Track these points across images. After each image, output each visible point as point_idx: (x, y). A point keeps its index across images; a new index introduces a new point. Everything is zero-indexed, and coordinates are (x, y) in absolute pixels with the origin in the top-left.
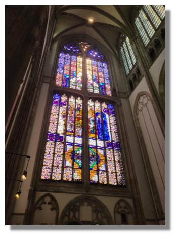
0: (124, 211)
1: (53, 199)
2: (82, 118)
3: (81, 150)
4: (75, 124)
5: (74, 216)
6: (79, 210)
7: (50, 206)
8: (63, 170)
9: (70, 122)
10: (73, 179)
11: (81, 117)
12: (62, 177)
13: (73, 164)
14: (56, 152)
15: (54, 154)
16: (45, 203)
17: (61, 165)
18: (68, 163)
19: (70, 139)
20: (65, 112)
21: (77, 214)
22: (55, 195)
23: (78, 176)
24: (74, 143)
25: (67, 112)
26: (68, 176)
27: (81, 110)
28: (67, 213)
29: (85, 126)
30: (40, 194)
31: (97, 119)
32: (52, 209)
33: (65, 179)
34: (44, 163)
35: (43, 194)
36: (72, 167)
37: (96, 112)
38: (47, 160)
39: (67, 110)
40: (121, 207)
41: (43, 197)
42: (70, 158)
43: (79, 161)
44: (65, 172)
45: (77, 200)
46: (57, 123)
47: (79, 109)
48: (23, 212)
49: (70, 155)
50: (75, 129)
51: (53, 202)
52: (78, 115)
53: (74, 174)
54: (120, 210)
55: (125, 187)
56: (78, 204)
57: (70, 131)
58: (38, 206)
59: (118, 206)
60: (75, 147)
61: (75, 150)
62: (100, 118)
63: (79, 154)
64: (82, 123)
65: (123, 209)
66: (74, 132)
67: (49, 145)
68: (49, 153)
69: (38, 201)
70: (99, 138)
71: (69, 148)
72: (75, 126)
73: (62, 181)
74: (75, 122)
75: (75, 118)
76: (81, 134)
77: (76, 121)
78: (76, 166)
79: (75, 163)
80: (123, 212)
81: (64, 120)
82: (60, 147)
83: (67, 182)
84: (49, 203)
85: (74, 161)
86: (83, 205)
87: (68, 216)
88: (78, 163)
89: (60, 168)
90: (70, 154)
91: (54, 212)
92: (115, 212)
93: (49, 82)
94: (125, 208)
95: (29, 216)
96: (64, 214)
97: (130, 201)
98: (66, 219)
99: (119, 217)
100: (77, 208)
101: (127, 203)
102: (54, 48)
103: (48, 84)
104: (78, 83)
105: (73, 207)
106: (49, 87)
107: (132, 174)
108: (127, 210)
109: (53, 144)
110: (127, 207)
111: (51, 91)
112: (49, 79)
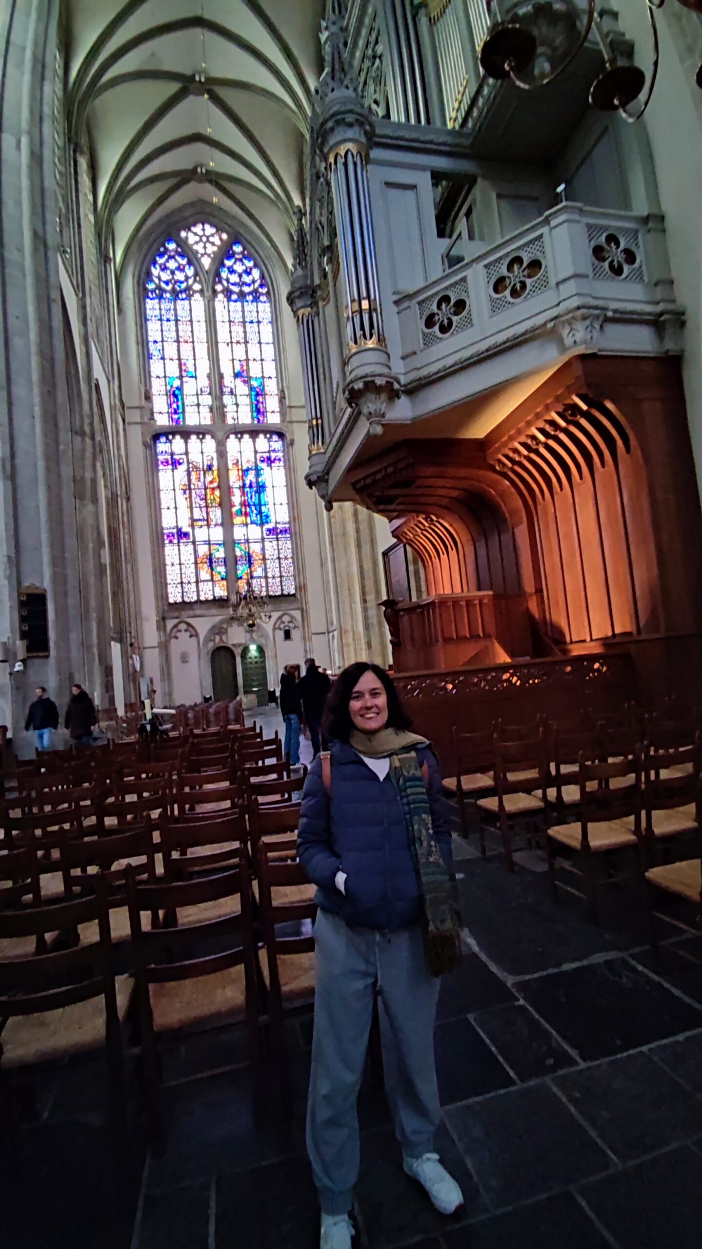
0: (289, 626)
1: (189, 624)
2: (219, 487)
3: (222, 549)
4: (206, 502)
5: (221, 640)
6: (226, 632)
7: (188, 634)
8: (197, 587)
9: (198, 500)
10: (214, 597)
11: (215, 485)
12: (198, 595)
13: (212, 575)
14: (183, 561)
15: (180, 564)
16: (180, 631)
17: (194, 580)
18: (205, 575)
19: (201, 534)
20: (186, 480)
21: (224, 638)
22: (190, 620)
23: (221, 591)
24: (209, 541)
25: (189, 480)
26: (207, 592)
27: (215, 468)
28: (212, 638)
29: (225, 504)
30: (170, 624)
31: (248, 483)
32: (191, 636)
33: (202, 598)
34: (169, 581)
35: (176, 621)
36: (212, 580)
37: (245, 468)
38: (172, 574)
39: (189, 474)
40: (283, 622)
41: (176, 626)
42: (206, 566)
43: (221, 569)
44: (201, 589)
45: (222, 622)
46: (176, 508)
47: (210, 468)
48: (156, 645)
49: (206, 563)
50: (208, 514)
51: (190, 629)
52: (211, 482)
53: (216, 589)
54: (282, 626)
55: (294, 595)
56: (225, 626)
57: (199, 520)
58: (173, 634)
59: (279, 622)
60: (212, 547)
61: (212, 552)
62: (254, 480)
63: (218, 559)
64: (220, 498)
65: (286, 623)
66: (207, 520)
67: (170, 551)
68: (173, 565)
69: (171, 631)
70: (252, 523)
71: (203, 550)
72: (207, 507)
73: (199, 602)
74: (206, 499)
75: (206, 489)
76: (220, 521)
77: (208, 497)
78: (217, 577)
79: (214, 573)
80: (287, 628)
81: (186, 499)
82: (187, 550)
83: (207, 601)
84: (186, 631)
85: (212, 569)
86: (232, 626)
87: (214, 640)
88: (219, 573)
89: (194, 585)
90: (205, 560)
91: (194, 638)
92: (274, 629)
93: (139, 420)
94: (289, 622)
95: (164, 647)
96: (208, 639)
97: (297, 614)
98: (211, 645)
99: (281, 634)
100: (223, 630)
101: (292, 617)
102: (128, 298)
103: (139, 427)
104: (201, 394)
105: (218, 630)
106: (143, 434)
107: (302, 577)
108: (292, 625)
109: (176, 548)
110: (294, 620)
111: (149, 441)
112: (138, 411)
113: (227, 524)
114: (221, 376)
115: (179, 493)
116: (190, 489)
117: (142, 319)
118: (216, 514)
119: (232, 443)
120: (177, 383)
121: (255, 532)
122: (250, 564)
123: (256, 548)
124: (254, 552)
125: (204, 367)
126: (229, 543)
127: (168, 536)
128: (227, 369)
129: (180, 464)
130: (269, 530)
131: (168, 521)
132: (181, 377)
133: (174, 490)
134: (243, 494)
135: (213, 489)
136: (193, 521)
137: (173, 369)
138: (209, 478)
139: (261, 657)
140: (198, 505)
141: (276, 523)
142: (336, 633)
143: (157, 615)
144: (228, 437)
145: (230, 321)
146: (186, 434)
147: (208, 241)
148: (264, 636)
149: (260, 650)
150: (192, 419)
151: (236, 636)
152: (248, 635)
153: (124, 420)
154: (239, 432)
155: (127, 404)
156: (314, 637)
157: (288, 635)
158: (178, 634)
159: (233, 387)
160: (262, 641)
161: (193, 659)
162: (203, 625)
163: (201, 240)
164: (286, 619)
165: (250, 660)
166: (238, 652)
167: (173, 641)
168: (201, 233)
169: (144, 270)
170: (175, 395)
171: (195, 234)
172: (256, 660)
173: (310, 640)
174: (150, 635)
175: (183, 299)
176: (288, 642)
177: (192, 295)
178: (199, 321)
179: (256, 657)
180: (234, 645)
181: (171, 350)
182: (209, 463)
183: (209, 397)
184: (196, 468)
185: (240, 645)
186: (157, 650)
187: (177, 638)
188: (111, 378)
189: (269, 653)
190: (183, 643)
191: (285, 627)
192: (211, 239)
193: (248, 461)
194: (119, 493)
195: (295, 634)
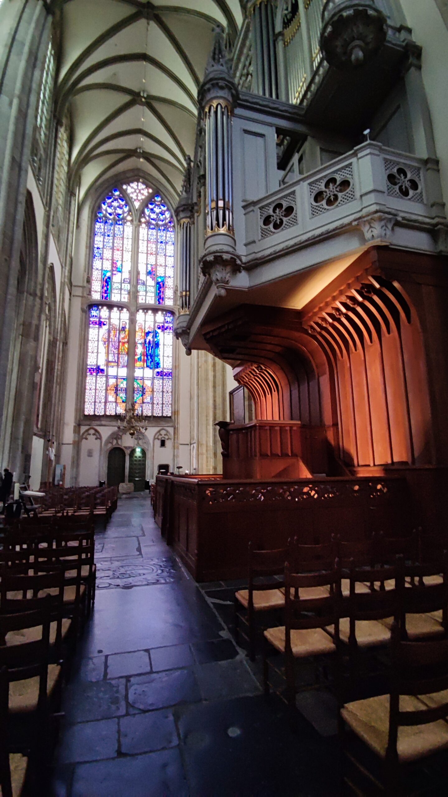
1: (96, 431)
2: (128, 342)
3: (125, 382)
4: (118, 351)
5: (117, 443)
6: (121, 438)
7: (95, 437)
8: (105, 405)
9: (113, 349)
10: (116, 413)
11: (126, 340)
12: (105, 411)
13: (116, 399)
14: (98, 388)
15: (96, 389)
16: (90, 434)
17: (104, 401)
18: (111, 398)
19: (112, 371)
20: (106, 335)
21: (119, 442)
22: (98, 428)
23: (121, 410)
24: (117, 376)
25: (109, 336)
26: (111, 411)
27: (127, 329)
28: (111, 441)
29: (131, 353)
30: (83, 429)
31: (148, 341)
32: (96, 439)
33: (108, 413)
34: (86, 400)
35: (87, 427)
36: (116, 402)
37: (147, 331)
38: (89, 396)
39: (109, 332)
40: (161, 435)
41: (87, 431)
42: (113, 392)
43: (122, 395)
44: (107, 407)
45: (119, 431)
46: (98, 352)
47: (124, 329)
48: (72, 442)
49: (113, 390)
50: (118, 358)
51: (97, 434)
52: (123, 338)
53: (118, 408)
54: (160, 437)
55: (170, 417)
56: (120, 434)
57: (112, 362)
58: (84, 437)
59: (158, 434)
60: (119, 380)
61: (119, 383)
62: (151, 340)
63: (122, 388)
64: (128, 349)
65: (163, 436)
66: (118, 363)
67: (90, 380)
68: (90, 389)
69: (83, 434)
70: (147, 366)
71: (112, 381)
72: (118, 354)
73: (105, 416)
74: (118, 349)
75: (119, 342)
76: (126, 364)
77: (120, 347)
78: (119, 401)
79: (118, 397)
80: (163, 439)
81: (105, 348)
82: (101, 380)
83: (111, 416)
84: (94, 434)
85: (117, 395)
86: (125, 434)
87: (112, 443)
88: (121, 398)
89: (103, 404)
90: (113, 388)
91: (99, 440)
92: (155, 439)
93: (81, 295)
94: (165, 435)
95: (77, 445)
96: (108, 442)
97: (171, 430)
98: (110, 446)
99: (158, 443)
100: (119, 436)
101: (167, 431)
102: (84, 220)
103: (80, 299)
104: (123, 283)
105: (116, 436)
106: (82, 304)
107: (176, 406)
108: (166, 437)
109: (94, 378)
110: (168, 434)
111: (85, 308)
112: (81, 288)
113: (131, 366)
114: (138, 273)
115: (101, 343)
116: (108, 341)
117: (92, 234)
118: (124, 359)
119: (140, 316)
120: (108, 274)
121: (149, 373)
122: (143, 394)
123: (148, 383)
124: (146, 385)
125: (127, 267)
126: (130, 379)
127: (90, 370)
128: (142, 269)
129: (104, 325)
130: (158, 372)
131: (91, 361)
132: (112, 271)
133: (98, 341)
134: (144, 347)
135: (124, 343)
136: (108, 362)
137: (107, 265)
138: (122, 336)
139: (143, 457)
140: (112, 352)
141: (163, 368)
142: (195, 445)
143: (75, 422)
144: (138, 311)
145: (148, 241)
146: (110, 306)
147: (140, 192)
148: (147, 443)
149: (143, 452)
150: (115, 297)
151: (127, 441)
152: (136, 442)
153: (70, 294)
154: (146, 309)
155: (74, 284)
156: (180, 446)
157: (163, 444)
158: (88, 437)
159: (145, 280)
160: (145, 446)
161: (96, 454)
162: (106, 432)
163: (135, 191)
164: (163, 432)
165: (135, 459)
166: (127, 452)
167: (84, 440)
168: (136, 187)
169: (97, 205)
170: (107, 282)
171: (132, 188)
172: (140, 459)
173: (178, 448)
174: (68, 435)
175: (119, 225)
176: (163, 449)
177: (126, 223)
178: (128, 238)
179: (140, 457)
180: (126, 447)
181: (107, 254)
182: (123, 326)
183: (129, 285)
184: (115, 329)
185: (129, 447)
186: (71, 446)
187: (86, 439)
188: (64, 265)
189: (149, 455)
190: (90, 443)
191: (162, 438)
192: (142, 191)
193: (149, 327)
194: (58, 338)
195: (168, 443)
